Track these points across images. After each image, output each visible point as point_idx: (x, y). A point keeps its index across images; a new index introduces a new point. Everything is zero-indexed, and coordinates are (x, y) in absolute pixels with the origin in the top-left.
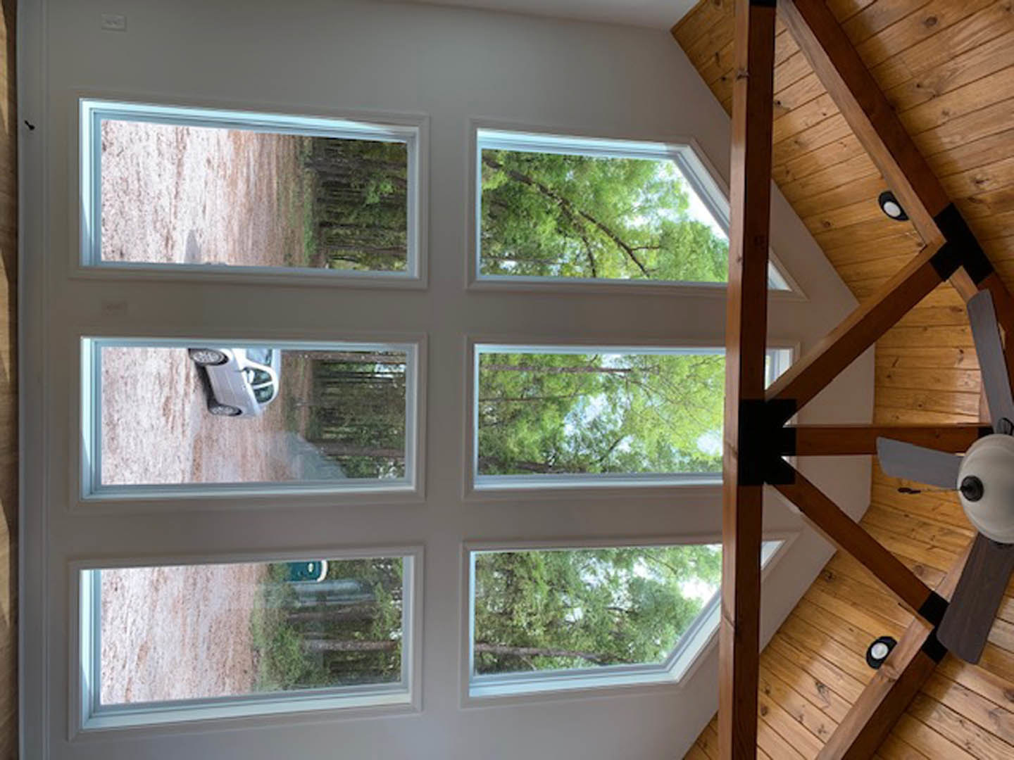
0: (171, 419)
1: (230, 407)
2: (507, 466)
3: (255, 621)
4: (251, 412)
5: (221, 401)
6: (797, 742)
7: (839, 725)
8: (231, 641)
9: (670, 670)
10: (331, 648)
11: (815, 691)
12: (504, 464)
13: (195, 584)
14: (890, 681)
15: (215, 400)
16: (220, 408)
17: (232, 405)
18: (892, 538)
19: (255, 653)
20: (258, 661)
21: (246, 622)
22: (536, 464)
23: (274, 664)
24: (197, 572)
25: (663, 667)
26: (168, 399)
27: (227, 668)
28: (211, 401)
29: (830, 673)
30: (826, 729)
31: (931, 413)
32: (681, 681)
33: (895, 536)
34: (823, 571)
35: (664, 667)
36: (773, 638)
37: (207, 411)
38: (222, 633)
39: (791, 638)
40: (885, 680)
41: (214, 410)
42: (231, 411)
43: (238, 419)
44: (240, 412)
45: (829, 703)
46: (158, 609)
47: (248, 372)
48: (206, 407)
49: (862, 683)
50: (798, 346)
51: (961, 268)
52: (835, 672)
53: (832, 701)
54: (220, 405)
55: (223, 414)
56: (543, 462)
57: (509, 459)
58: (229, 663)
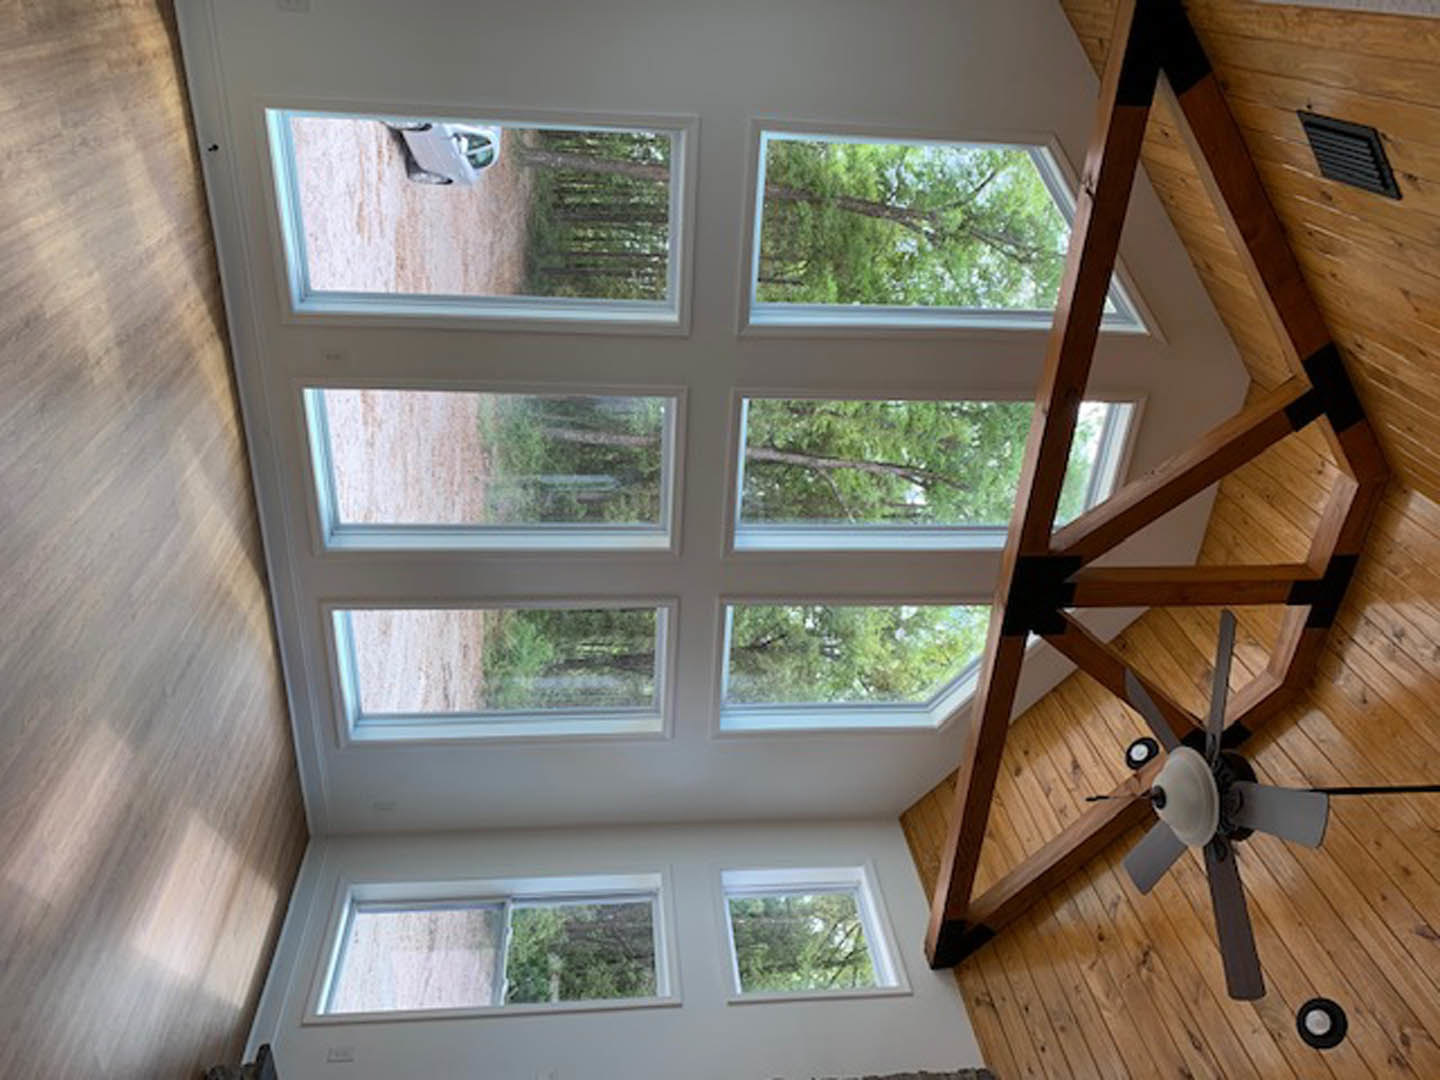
0: (366, 235)
1: (437, 175)
2: (823, 205)
3: (483, 415)
4: (466, 180)
5: (425, 167)
6: (1039, 815)
7: (1082, 815)
8: (458, 450)
9: (932, 710)
10: (581, 439)
11: (1070, 770)
12: (819, 202)
13: (411, 410)
14: (1133, 795)
15: (415, 164)
16: (423, 176)
17: (439, 171)
18: (1199, 624)
19: (486, 455)
20: (491, 463)
21: (473, 420)
22: (868, 203)
23: (510, 461)
24: (412, 397)
25: (925, 707)
26: (361, 205)
27: (456, 484)
28: (412, 166)
29: (1089, 756)
30: (1067, 811)
31: (1276, 513)
32: (940, 727)
33: (1203, 622)
34: (1119, 637)
35: (926, 705)
36: (1047, 695)
37: (406, 179)
38: (446, 449)
39: (1066, 703)
40: (1128, 793)
41: (417, 177)
42: (438, 180)
43: (449, 187)
44: (450, 182)
45: (1078, 786)
46: (376, 463)
47: (459, 140)
48: (405, 175)
49: (1115, 780)
50: (1143, 400)
51: (1323, 419)
52: (1093, 757)
53: (1082, 788)
54: (425, 172)
55: (427, 182)
56: (878, 200)
57: (828, 195)
58: (458, 479)
